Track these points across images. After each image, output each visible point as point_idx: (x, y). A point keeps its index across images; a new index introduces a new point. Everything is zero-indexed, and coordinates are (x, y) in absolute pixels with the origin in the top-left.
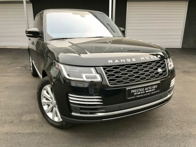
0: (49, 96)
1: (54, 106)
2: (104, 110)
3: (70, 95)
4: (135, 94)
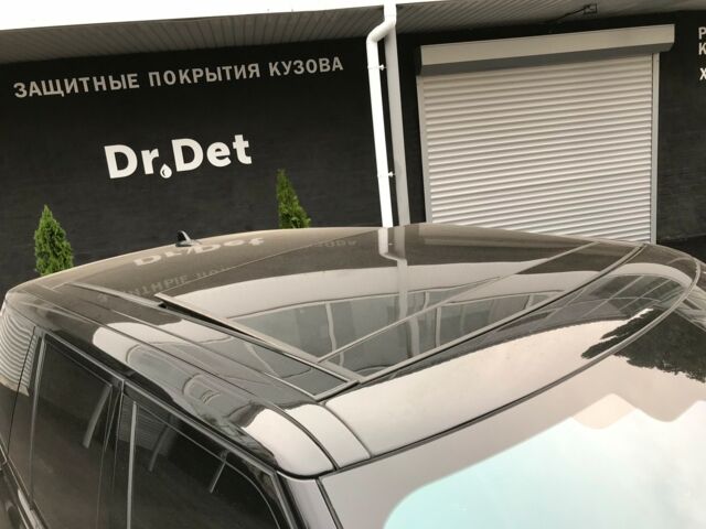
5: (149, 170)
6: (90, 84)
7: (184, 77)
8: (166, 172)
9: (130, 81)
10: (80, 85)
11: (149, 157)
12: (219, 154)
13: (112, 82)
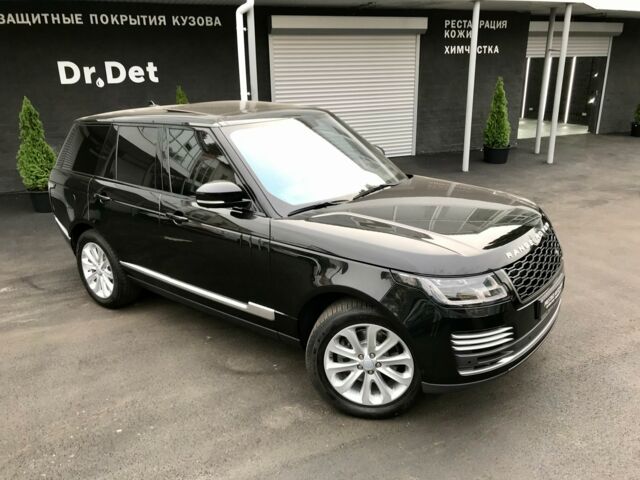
0: (352, 351)
1: (368, 372)
2: (511, 351)
4: (547, 307)
5: (88, 80)
6: (49, 18)
7: (114, 19)
8: (100, 83)
9: (77, 19)
10: (42, 18)
11: (89, 71)
12: (137, 74)
13: (64, 18)
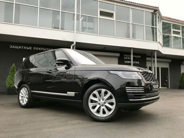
2: (145, 97)
3: (126, 88)
4: (154, 88)
6: (23, 48)
7: (40, 49)
9: (30, 48)
10: (22, 47)
13: (27, 48)
